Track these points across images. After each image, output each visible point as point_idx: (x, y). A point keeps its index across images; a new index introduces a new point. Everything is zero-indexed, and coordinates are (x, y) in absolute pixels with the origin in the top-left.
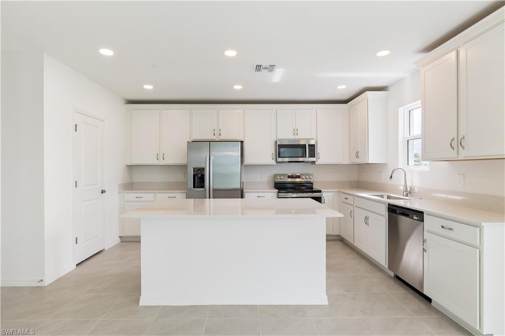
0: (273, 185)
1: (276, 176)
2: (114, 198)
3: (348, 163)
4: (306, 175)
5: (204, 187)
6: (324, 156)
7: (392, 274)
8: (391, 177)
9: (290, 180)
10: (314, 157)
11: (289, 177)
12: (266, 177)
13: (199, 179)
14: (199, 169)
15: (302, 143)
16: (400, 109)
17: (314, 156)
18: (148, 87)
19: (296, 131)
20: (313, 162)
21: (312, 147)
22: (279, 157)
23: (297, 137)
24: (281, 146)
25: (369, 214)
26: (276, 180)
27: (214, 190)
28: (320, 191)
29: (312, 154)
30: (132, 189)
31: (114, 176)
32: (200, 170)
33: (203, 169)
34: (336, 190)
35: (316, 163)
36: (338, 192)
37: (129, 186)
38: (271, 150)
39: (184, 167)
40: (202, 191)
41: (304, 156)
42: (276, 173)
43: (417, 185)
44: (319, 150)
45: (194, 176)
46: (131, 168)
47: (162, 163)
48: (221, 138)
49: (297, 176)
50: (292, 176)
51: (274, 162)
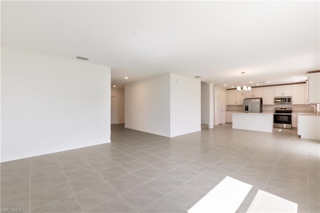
1: (275, 108)
2: (224, 113)
4: (288, 108)
5: (248, 111)
12: (271, 109)
13: (247, 109)
15: (284, 98)
20: (291, 104)
21: (289, 99)
23: (284, 96)
24: (276, 99)
26: (276, 110)
29: (290, 101)
30: (228, 111)
31: (224, 108)
33: (248, 106)
37: (227, 110)
39: (242, 106)
44: (293, 100)
45: (245, 108)
46: (228, 106)
47: (237, 104)
48: (254, 97)
49: (284, 109)
50: (281, 109)
51: (274, 104)
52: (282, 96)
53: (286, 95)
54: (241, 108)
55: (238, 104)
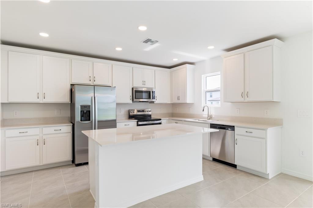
0: (127, 116)
5: (89, 120)
6: (159, 98)
7: (211, 159)
8: (203, 110)
10: (155, 99)
11: (138, 111)
12: (123, 112)
15: (149, 90)
16: (202, 75)
18: (44, 35)
19: (144, 83)
22: (135, 98)
23: (145, 86)
24: (135, 91)
26: (131, 114)
27: (98, 121)
28: (160, 120)
29: (154, 97)
32: (86, 107)
33: (89, 107)
34: (168, 118)
35: (155, 103)
36: (169, 119)
40: (88, 123)
41: (149, 98)
42: (130, 109)
43: (214, 114)
45: (81, 111)
48: (95, 84)
49: (143, 111)
51: (131, 102)
52: (143, 86)
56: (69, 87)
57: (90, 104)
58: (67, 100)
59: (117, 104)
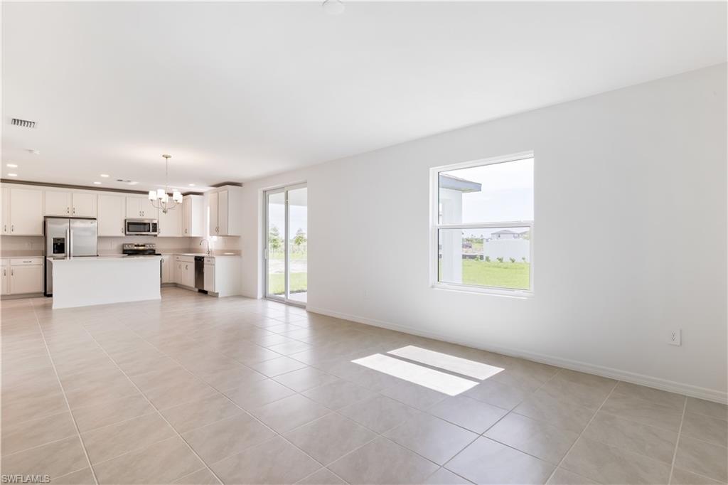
0: (121, 251)
1: (123, 245)
3: (180, 236)
4: (150, 244)
5: (63, 252)
6: (163, 231)
7: (197, 290)
8: (200, 244)
9: (136, 248)
11: (136, 246)
12: (115, 246)
13: (58, 247)
14: (59, 239)
15: (146, 222)
17: (156, 231)
19: (142, 213)
20: (156, 235)
21: (155, 225)
22: (128, 231)
23: (143, 218)
24: (129, 223)
25: (188, 264)
26: (125, 248)
28: (160, 254)
29: (155, 230)
33: (63, 240)
35: (158, 236)
38: (121, 226)
40: (62, 254)
41: (149, 231)
42: (125, 243)
44: (160, 227)
45: (54, 244)
48: (75, 215)
49: (142, 246)
50: (138, 246)
51: (124, 235)
52: (140, 217)
53: (149, 216)
54: (26, 246)
55: (15, 233)
56: (42, 219)
57: (63, 236)
58: (40, 232)
59: (98, 237)
